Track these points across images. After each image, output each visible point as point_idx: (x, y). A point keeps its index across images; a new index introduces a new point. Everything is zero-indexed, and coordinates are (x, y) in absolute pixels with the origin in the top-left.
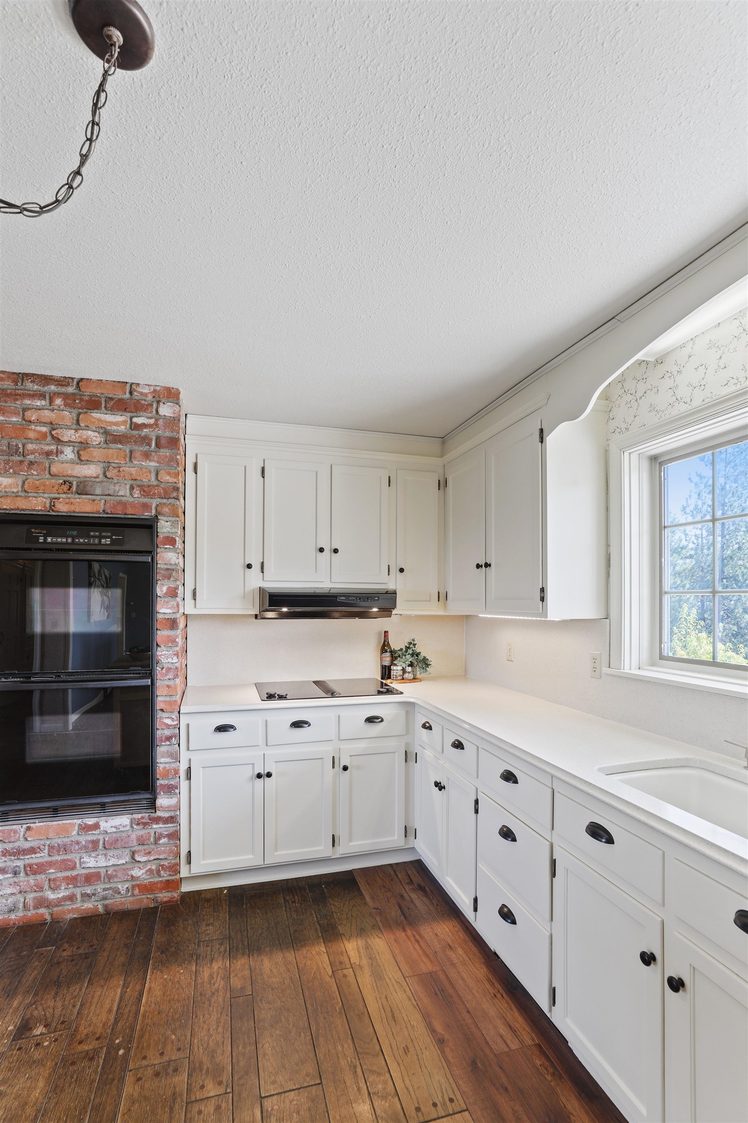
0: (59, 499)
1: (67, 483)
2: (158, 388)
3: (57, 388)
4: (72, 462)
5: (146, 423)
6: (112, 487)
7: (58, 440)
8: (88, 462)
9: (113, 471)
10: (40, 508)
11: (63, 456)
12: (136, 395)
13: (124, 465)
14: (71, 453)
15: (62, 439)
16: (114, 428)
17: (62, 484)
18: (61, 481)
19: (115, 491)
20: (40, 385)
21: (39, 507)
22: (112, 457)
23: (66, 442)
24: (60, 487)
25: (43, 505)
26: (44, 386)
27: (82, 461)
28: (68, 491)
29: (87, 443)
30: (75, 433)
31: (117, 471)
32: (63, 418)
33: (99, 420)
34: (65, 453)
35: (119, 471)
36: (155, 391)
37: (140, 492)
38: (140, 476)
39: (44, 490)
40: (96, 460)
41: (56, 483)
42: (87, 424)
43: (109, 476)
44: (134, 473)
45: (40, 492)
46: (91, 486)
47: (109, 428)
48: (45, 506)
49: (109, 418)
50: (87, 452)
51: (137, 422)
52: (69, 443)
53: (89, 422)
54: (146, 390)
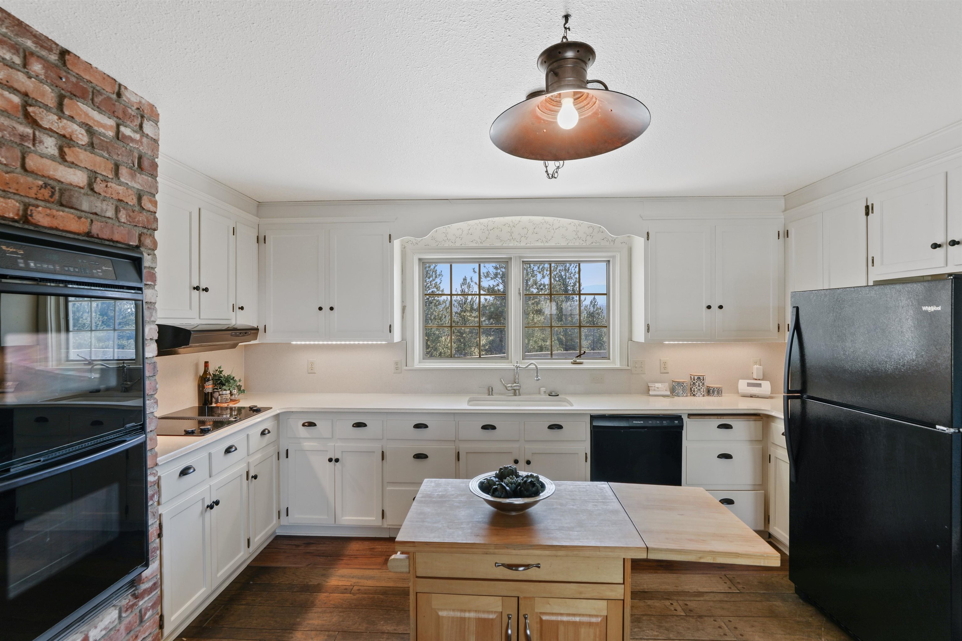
0: (37, 206)
1: (49, 187)
2: (143, 101)
3: (36, 47)
4: (52, 158)
5: (133, 137)
6: (99, 204)
7: (34, 123)
8: (73, 165)
9: (101, 185)
10: (11, 215)
11: (42, 147)
12: (124, 100)
13: (110, 180)
14: (53, 147)
15: (41, 123)
16: (102, 130)
17: (41, 186)
18: (41, 183)
19: (102, 210)
20: (12, 31)
21: (9, 213)
22: (100, 167)
23: (46, 129)
24: (39, 191)
25: (16, 212)
26: (17, 35)
27: (66, 161)
28: (50, 199)
29: (71, 140)
30: (58, 120)
31: (104, 186)
32: (43, 95)
33: (86, 115)
34: (46, 145)
35: (107, 186)
36: (140, 102)
37: (126, 216)
38: (126, 197)
39: (17, 190)
40: (82, 165)
41: (33, 184)
42: (72, 114)
43: (96, 190)
44: (121, 192)
45: (11, 190)
46: (77, 198)
47: (96, 128)
48: (17, 215)
49: (96, 115)
50: (73, 152)
51: (125, 133)
52: (50, 132)
53: (75, 112)
54: (134, 99)
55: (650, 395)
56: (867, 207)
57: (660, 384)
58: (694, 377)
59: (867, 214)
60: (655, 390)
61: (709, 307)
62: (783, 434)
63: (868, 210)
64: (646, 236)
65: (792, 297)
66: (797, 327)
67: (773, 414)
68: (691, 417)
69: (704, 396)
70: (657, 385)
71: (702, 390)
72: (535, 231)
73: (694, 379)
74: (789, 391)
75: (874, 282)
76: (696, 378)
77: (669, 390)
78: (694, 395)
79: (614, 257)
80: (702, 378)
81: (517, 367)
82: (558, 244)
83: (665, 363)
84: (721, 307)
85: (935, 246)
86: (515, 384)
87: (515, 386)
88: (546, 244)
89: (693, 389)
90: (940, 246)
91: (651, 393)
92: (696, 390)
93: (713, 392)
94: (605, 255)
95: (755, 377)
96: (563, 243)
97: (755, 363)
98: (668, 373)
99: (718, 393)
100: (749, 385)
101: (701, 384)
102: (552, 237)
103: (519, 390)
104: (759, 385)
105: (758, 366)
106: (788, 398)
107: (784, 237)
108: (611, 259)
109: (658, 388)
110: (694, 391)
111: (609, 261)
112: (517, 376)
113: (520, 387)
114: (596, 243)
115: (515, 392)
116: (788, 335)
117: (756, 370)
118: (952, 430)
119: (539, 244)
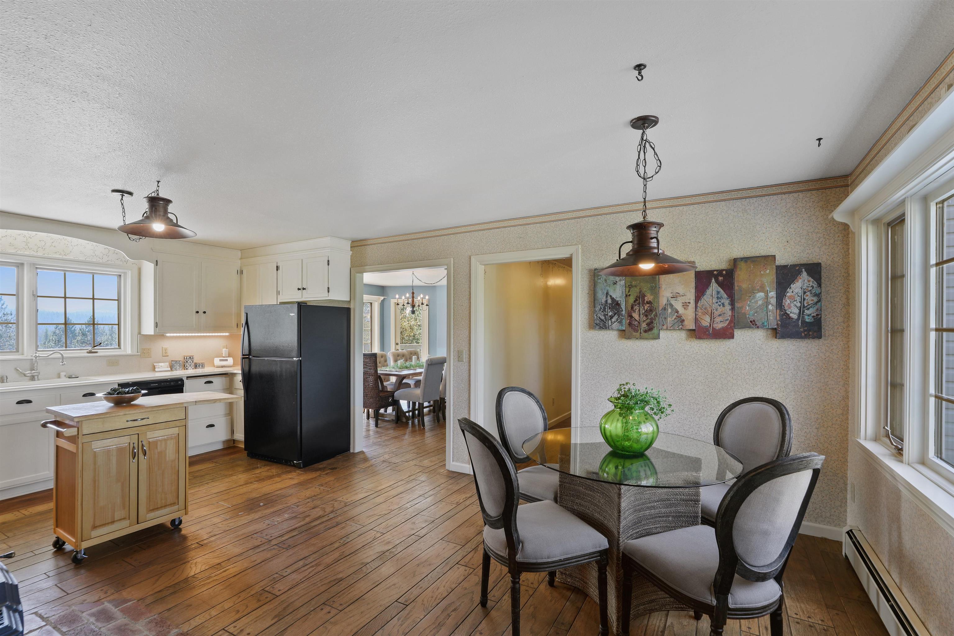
55: (156, 372)
56: (277, 267)
57: (163, 364)
58: (187, 357)
59: (277, 270)
60: (159, 368)
61: (197, 312)
62: (240, 381)
63: (277, 268)
64: (155, 263)
65: (244, 308)
66: (247, 323)
67: (235, 372)
68: (189, 378)
69: (193, 369)
70: (160, 364)
71: (192, 365)
72: (53, 244)
73: (187, 359)
74: (243, 355)
75: (280, 302)
76: (188, 357)
77: (169, 367)
78: (187, 369)
79: (125, 273)
80: (192, 357)
81: (36, 357)
82: (76, 258)
83: (166, 349)
84: (205, 312)
85: (299, 289)
86: (34, 371)
87: (35, 373)
88: (64, 257)
89: (186, 365)
90: (300, 289)
91: (156, 370)
92: (188, 365)
93: (199, 366)
94: (117, 271)
95: (224, 356)
96: (82, 258)
97: (224, 348)
98: (168, 356)
99: (202, 366)
100: (221, 360)
101: (191, 361)
102: (71, 252)
103: (38, 376)
104: (227, 360)
105: (225, 349)
106: (243, 358)
107: (240, 273)
108: (123, 274)
109: (161, 366)
110: (187, 366)
111: (120, 275)
112: (36, 365)
113: (39, 373)
114: (111, 261)
115: (33, 378)
116: (242, 329)
117: (225, 351)
118: (297, 359)
119: (57, 256)
